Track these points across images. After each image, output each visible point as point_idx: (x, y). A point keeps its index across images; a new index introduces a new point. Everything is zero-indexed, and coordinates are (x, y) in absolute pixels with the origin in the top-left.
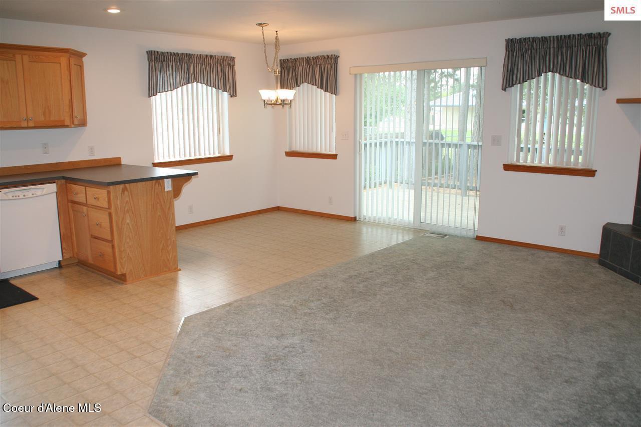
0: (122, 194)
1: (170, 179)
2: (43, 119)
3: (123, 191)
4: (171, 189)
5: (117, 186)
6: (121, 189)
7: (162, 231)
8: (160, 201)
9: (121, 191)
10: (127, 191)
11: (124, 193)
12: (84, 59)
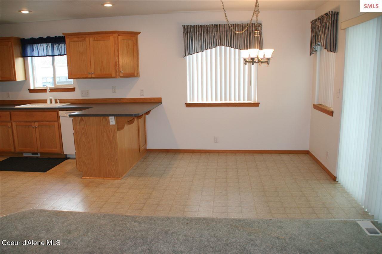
0: (80, 122)
1: (114, 117)
2: (100, 73)
3: (81, 121)
4: (114, 124)
5: (76, 117)
6: (79, 119)
7: (107, 151)
8: (106, 131)
9: (79, 121)
10: (83, 121)
11: (81, 123)
12: (139, 35)
